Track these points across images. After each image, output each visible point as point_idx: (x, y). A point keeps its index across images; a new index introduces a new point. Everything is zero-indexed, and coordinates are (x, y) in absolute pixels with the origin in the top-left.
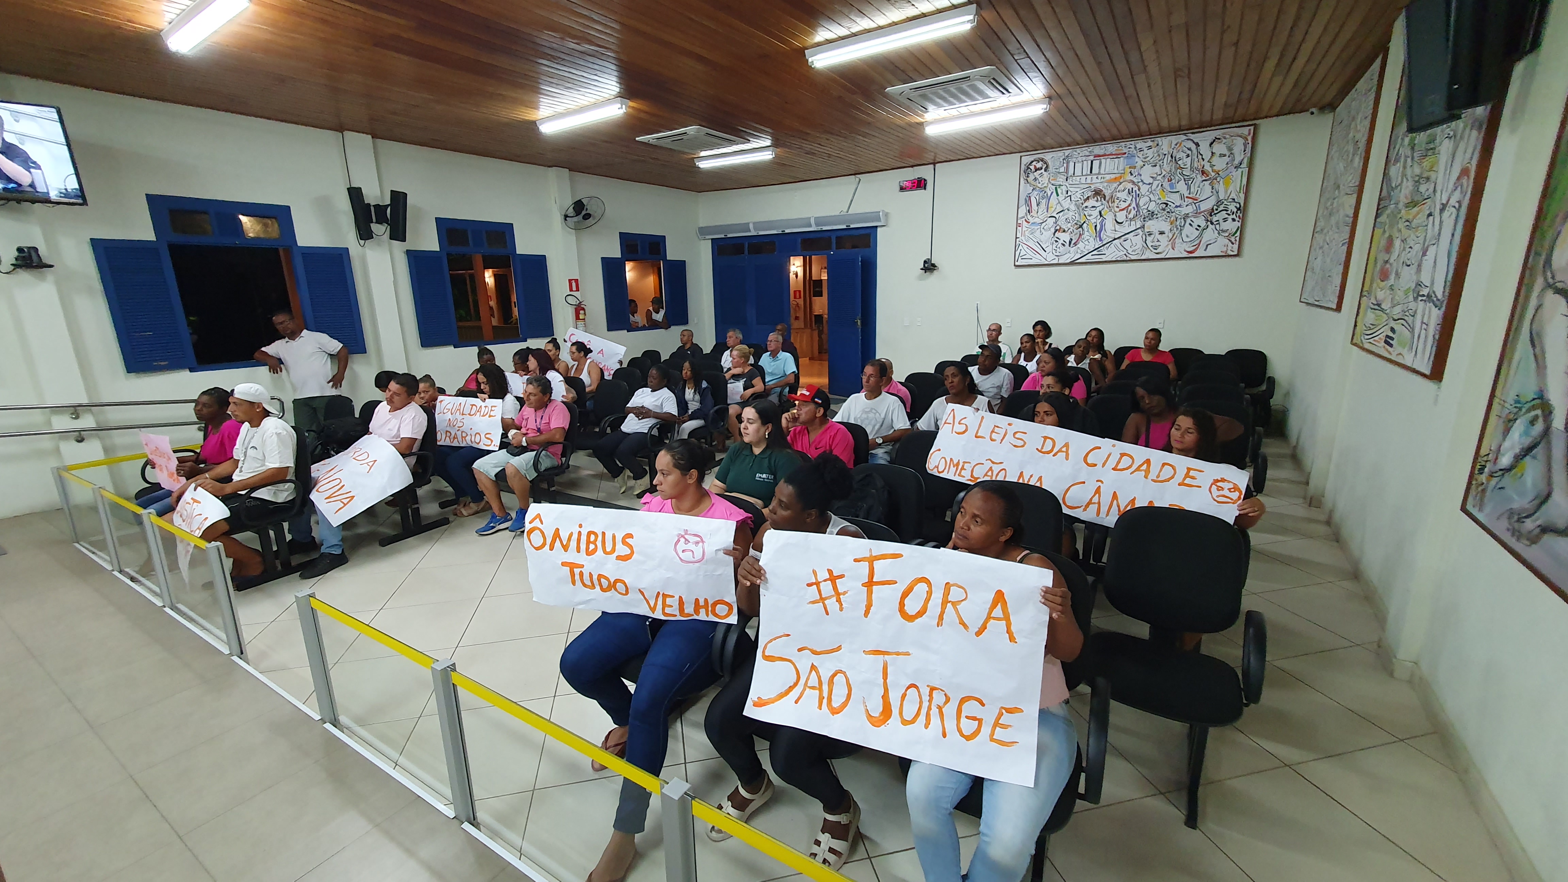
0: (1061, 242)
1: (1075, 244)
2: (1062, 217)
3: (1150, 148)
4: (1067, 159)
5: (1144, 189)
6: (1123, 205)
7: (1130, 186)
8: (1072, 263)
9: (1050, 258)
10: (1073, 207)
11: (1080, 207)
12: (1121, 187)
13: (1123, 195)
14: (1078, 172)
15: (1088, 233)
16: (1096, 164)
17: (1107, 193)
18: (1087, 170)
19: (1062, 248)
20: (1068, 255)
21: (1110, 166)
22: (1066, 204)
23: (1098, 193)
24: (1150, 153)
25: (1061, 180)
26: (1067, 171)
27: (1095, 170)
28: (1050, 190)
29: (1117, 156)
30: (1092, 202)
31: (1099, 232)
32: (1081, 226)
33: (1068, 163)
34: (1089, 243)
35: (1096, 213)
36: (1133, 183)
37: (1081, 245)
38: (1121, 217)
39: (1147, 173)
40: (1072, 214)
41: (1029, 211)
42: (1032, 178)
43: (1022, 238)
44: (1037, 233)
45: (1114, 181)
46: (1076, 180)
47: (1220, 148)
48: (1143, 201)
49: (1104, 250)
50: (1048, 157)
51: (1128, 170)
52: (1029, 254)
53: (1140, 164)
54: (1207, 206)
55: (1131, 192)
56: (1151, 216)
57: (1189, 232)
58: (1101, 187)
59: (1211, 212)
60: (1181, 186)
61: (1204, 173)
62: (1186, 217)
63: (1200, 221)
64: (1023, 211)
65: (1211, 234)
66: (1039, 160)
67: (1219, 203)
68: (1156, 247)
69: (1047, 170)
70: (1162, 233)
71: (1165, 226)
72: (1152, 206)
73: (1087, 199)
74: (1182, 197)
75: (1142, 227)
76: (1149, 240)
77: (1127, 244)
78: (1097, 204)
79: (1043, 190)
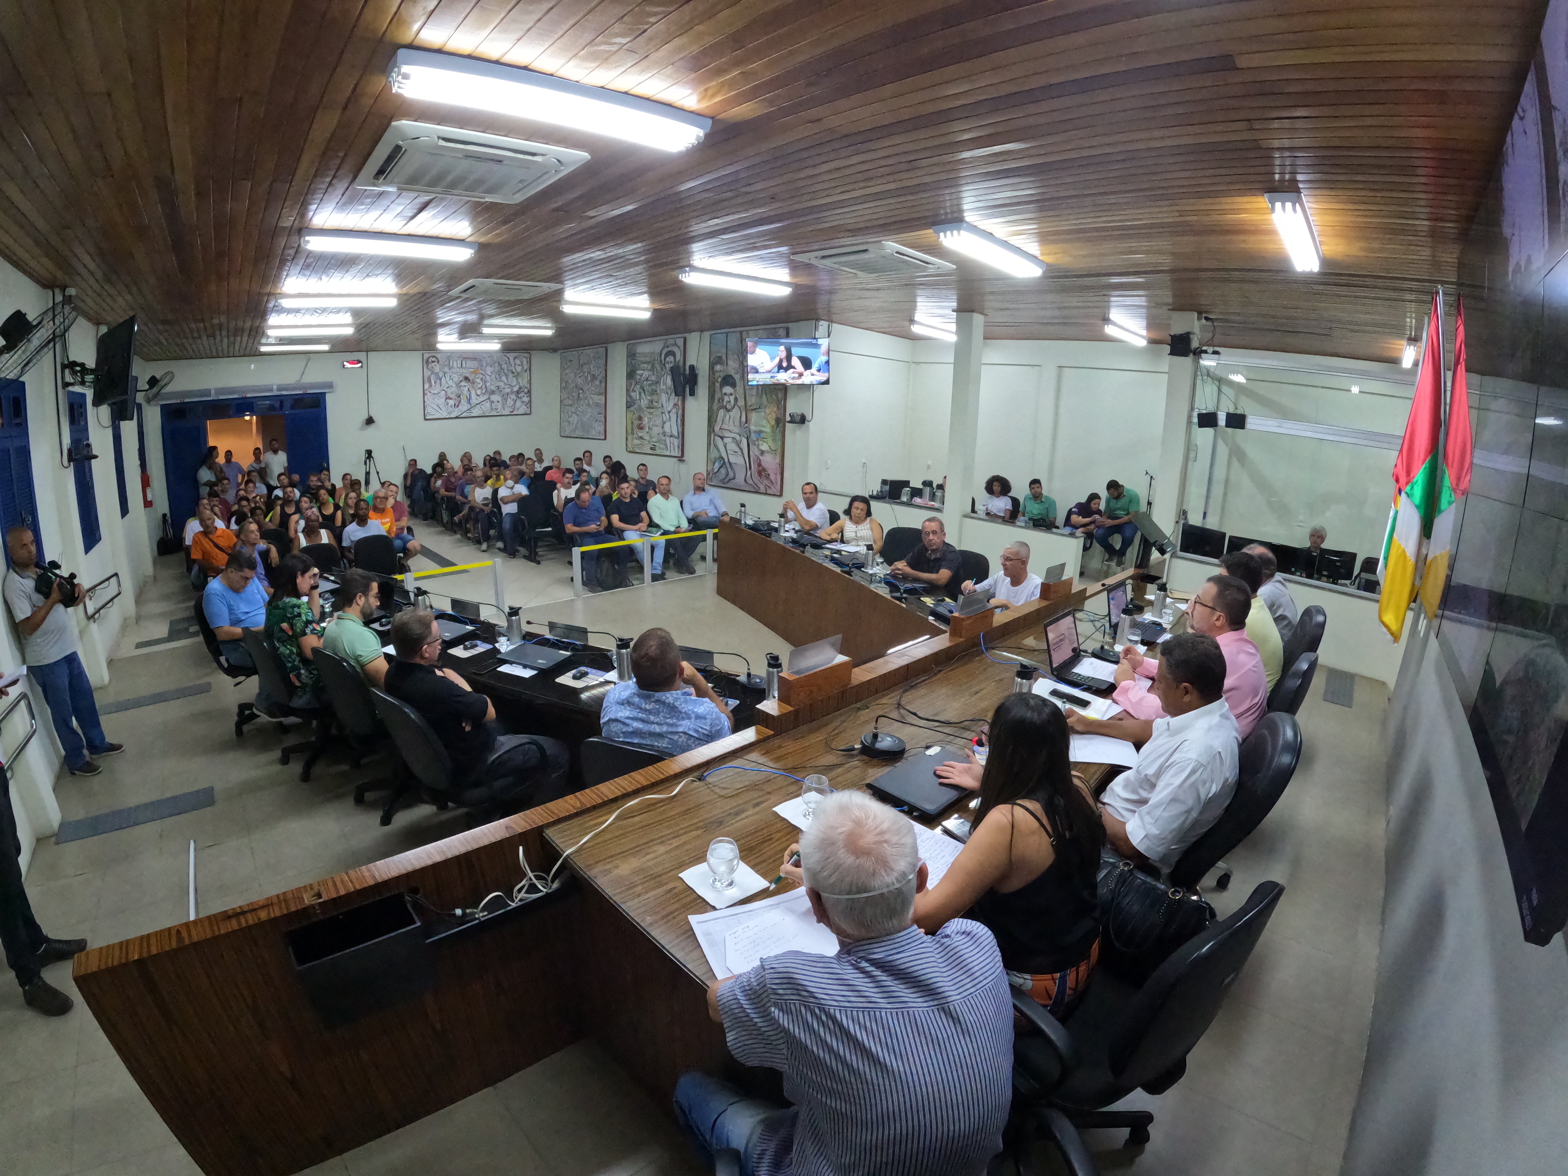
0: (450, 405)
1: (457, 406)
2: (449, 391)
3: (488, 357)
4: (449, 358)
5: (488, 378)
6: (480, 386)
7: (481, 376)
8: (457, 418)
9: (445, 415)
10: (454, 385)
11: (458, 385)
12: (477, 376)
13: (478, 381)
14: (455, 366)
15: (464, 401)
16: (464, 363)
17: (471, 379)
18: (459, 365)
19: (451, 409)
20: (454, 413)
21: (471, 364)
22: (450, 383)
23: (466, 379)
25: (446, 369)
26: (449, 365)
27: (464, 365)
28: (441, 374)
30: (463, 383)
31: (469, 400)
32: (459, 396)
33: (449, 360)
34: (464, 406)
35: (466, 389)
36: (483, 374)
37: (460, 407)
38: (479, 392)
39: (489, 370)
40: (454, 389)
41: (431, 386)
42: (430, 366)
43: (427, 402)
44: (436, 400)
45: (473, 372)
46: (454, 370)
47: (518, 362)
48: (488, 384)
49: (473, 410)
50: (438, 355)
51: (480, 368)
52: (434, 412)
53: (485, 365)
54: (516, 389)
55: (482, 379)
56: (493, 392)
57: (510, 402)
58: (467, 375)
59: (518, 392)
60: (504, 378)
61: (513, 373)
62: (508, 394)
63: (514, 397)
64: (427, 386)
65: (518, 403)
66: (433, 357)
67: (520, 388)
68: (496, 409)
69: (438, 362)
70: (498, 402)
71: (499, 398)
72: (493, 388)
73: (461, 381)
74: (505, 384)
75: (489, 398)
76: (493, 405)
77: (483, 407)
78: (466, 384)
79: (437, 374)
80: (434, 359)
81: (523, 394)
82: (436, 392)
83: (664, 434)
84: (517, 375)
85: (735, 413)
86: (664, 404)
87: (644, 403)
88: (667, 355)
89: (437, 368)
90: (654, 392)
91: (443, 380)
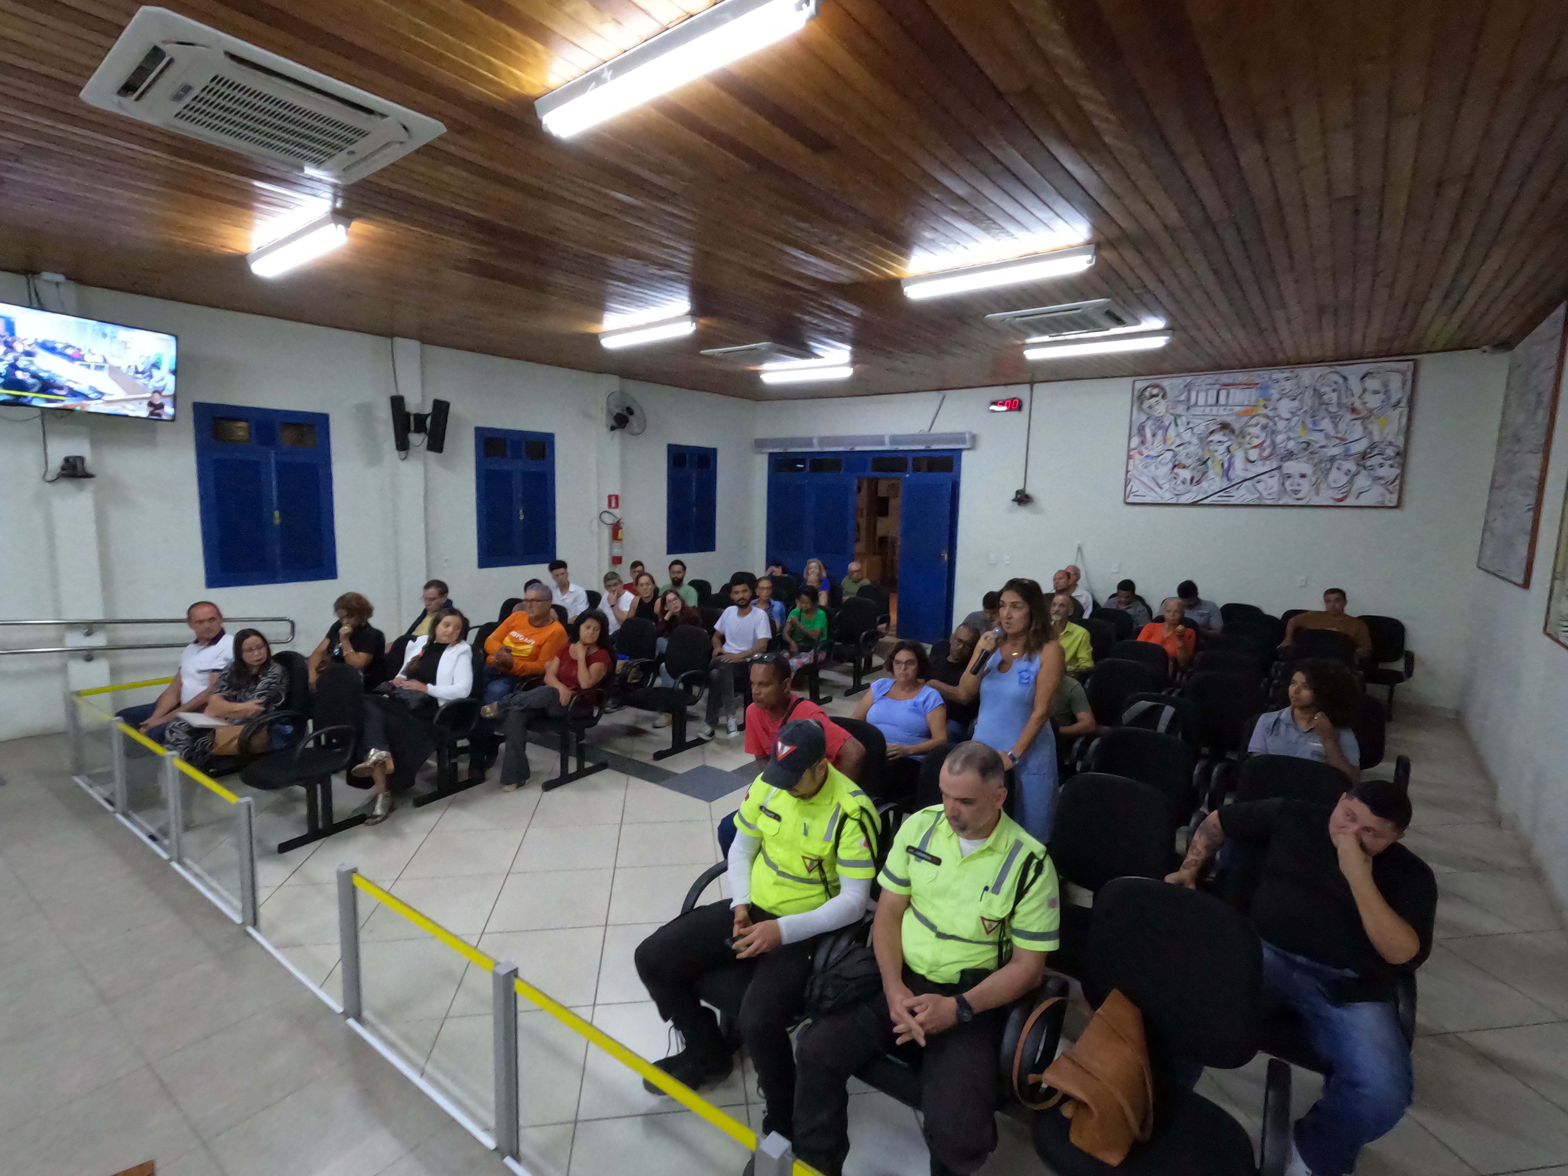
0: (1180, 479)
1: (1198, 482)
3: (1287, 379)
4: (1188, 387)
6: (1256, 442)
7: (1264, 421)
8: (1191, 506)
9: (1168, 498)
10: (1195, 441)
11: (1204, 441)
12: (1254, 421)
14: (1201, 402)
15: (1214, 472)
16: (1223, 394)
17: (1237, 426)
18: (1212, 400)
19: (1181, 488)
20: (1188, 495)
21: (1239, 396)
22: (1187, 436)
23: (1225, 427)
24: (1288, 385)
26: (1189, 399)
27: (1222, 400)
29: (1249, 385)
32: (1205, 462)
33: (1189, 391)
34: (1214, 482)
36: (1268, 417)
37: (1204, 484)
38: (1254, 454)
39: (1285, 407)
40: (1194, 448)
41: (1143, 442)
42: (1146, 404)
43: (1133, 472)
44: (1152, 468)
45: (1245, 413)
46: (1199, 411)
47: (1373, 384)
48: (1279, 438)
49: (1233, 491)
50: (1166, 383)
51: (1262, 403)
52: (1142, 490)
53: (1276, 396)
54: (1358, 448)
55: (1264, 428)
56: (1290, 455)
57: (1337, 477)
58: (1228, 419)
59: (1364, 456)
60: (1326, 424)
61: (1354, 410)
62: (1333, 459)
63: (1350, 465)
64: (1135, 441)
65: (1362, 481)
66: (1155, 386)
67: (1373, 446)
68: (1296, 492)
69: (1164, 397)
70: (1303, 476)
71: (1307, 469)
72: (1291, 445)
73: (1212, 432)
74: (1328, 437)
75: (1279, 468)
76: (1288, 483)
77: (1260, 487)
78: (1224, 439)
79: (1159, 419)
80: (1155, 391)
81: (1378, 459)
82: (1153, 453)
84: (1364, 417)
91: (1172, 432)
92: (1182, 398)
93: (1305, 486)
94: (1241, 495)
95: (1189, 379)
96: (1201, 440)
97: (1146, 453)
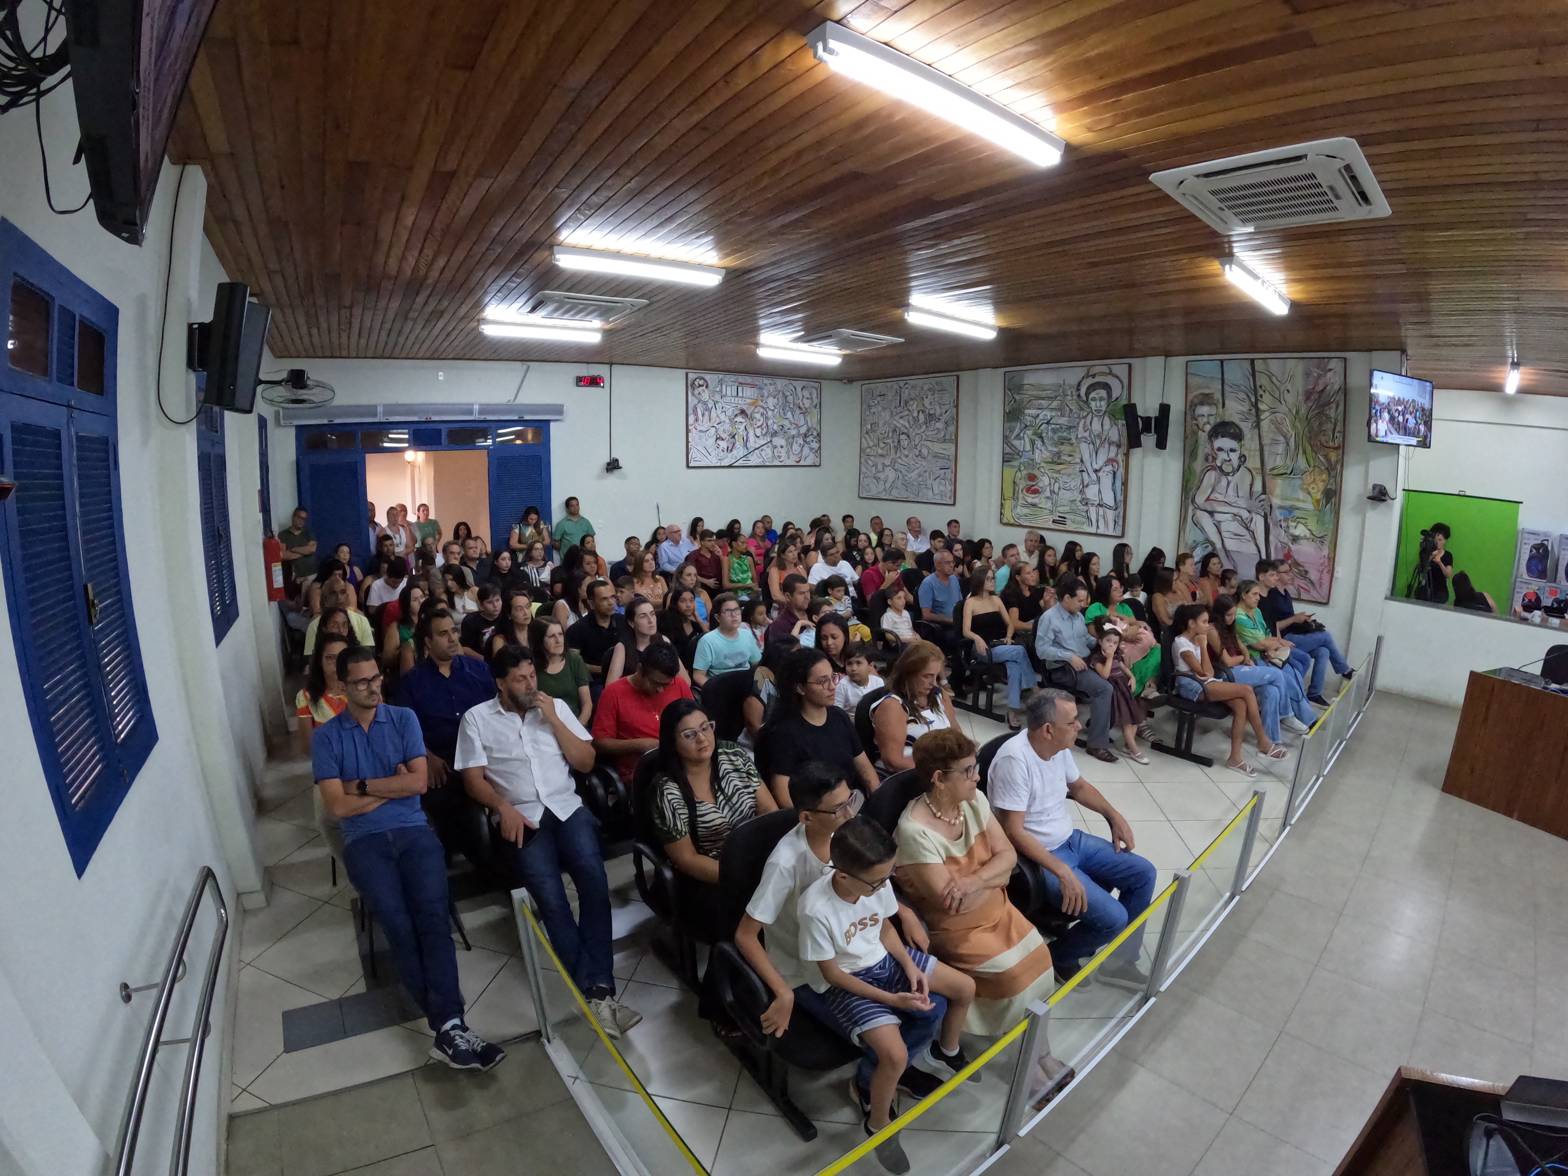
0: (721, 448)
1: (731, 451)
2: (721, 429)
3: (771, 384)
4: (721, 382)
5: (770, 413)
6: (759, 424)
7: (762, 410)
8: (730, 466)
9: (715, 462)
10: (727, 421)
12: (756, 410)
13: (758, 416)
14: (729, 394)
15: (739, 444)
16: (740, 389)
17: (749, 412)
18: (734, 393)
19: (722, 454)
20: (726, 460)
21: (749, 392)
22: (723, 417)
23: (743, 412)
24: (772, 388)
25: (717, 397)
26: (721, 391)
27: (740, 394)
28: (711, 404)
29: (753, 386)
30: (739, 419)
31: (745, 443)
32: (734, 437)
33: (722, 385)
34: (740, 451)
35: (742, 427)
36: (763, 408)
37: (734, 452)
39: (771, 402)
40: (727, 426)
41: (697, 420)
42: (696, 392)
43: (691, 442)
44: (704, 440)
45: (752, 404)
46: (727, 399)
47: (806, 393)
48: (770, 422)
49: (750, 457)
50: (707, 377)
51: (760, 398)
52: (699, 457)
53: (766, 394)
54: (803, 430)
55: (762, 414)
56: (775, 434)
57: (796, 448)
58: (744, 408)
59: (805, 436)
60: (789, 415)
61: (800, 408)
62: (793, 437)
63: (801, 441)
64: (691, 419)
65: (806, 450)
66: (701, 378)
67: (808, 430)
68: (779, 457)
69: (707, 387)
70: (782, 447)
71: (783, 442)
72: (775, 427)
73: (736, 415)
74: (791, 423)
75: (771, 441)
76: (775, 451)
77: (763, 453)
78: (743, 420)
79: (705, 403)
80: (701, 382)
81: (811, 438)
82: (704, 429)
83: (1086, 502)
84: (804, 412)
85: (1242, 478)
86: (1086, 458)
87: (1041, 454)
88: (1092, 388)
89: (705, 396)
90: (1062, 441)
91: (713, 414)
92: (718, 389)
93: (783, 452)
94: (754, 460)
95: (721, 376)
96: (731, 420)
97: (699, 428)
